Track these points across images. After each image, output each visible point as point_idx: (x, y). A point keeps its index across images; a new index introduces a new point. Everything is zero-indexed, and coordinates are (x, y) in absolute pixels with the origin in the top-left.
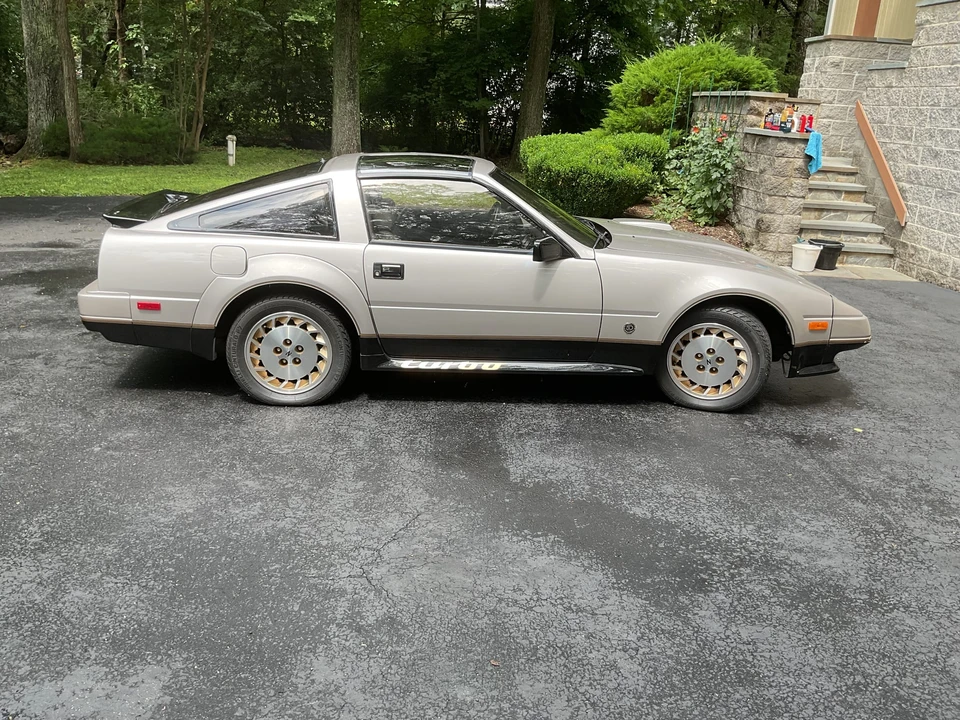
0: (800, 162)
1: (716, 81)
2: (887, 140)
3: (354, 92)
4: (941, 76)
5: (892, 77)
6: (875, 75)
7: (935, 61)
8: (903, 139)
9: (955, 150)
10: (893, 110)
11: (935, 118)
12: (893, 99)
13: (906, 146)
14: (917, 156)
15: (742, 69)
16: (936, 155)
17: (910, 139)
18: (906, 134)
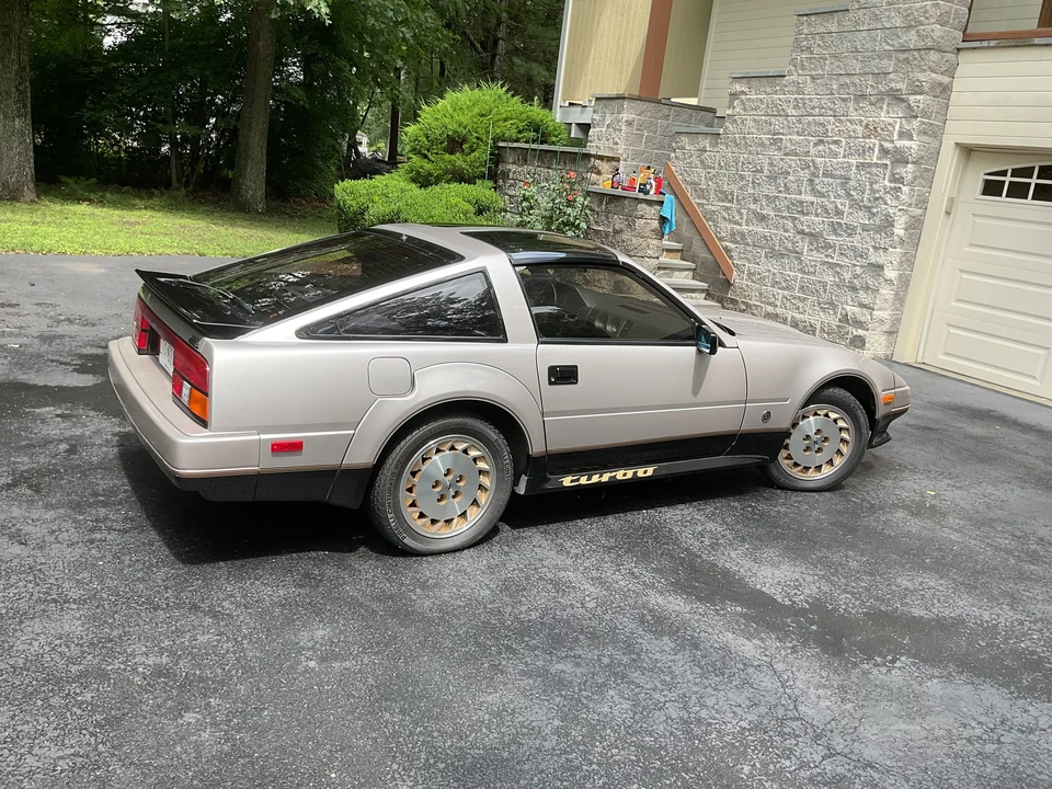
0: (655, 224)
1: (520, 132)
2: (704, 201)
3: (25, 106)
4: (762, 145)
5: (706, 143)
6: (685, 139)
7: (754, 131)
8: (722, 201)
9: (784, 214)
10: (709, 173)
11: (759, 184)
12: (709, 162)
13: (727, 209)
14: (742, 218)
15: (542, 121)
16: (763, 218)
17: (731, 201)
18: (726, 197)
